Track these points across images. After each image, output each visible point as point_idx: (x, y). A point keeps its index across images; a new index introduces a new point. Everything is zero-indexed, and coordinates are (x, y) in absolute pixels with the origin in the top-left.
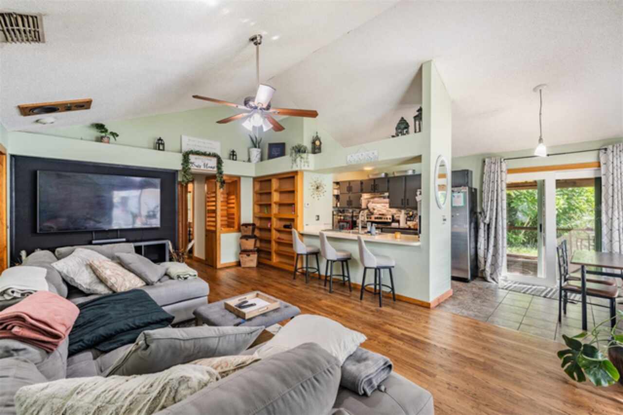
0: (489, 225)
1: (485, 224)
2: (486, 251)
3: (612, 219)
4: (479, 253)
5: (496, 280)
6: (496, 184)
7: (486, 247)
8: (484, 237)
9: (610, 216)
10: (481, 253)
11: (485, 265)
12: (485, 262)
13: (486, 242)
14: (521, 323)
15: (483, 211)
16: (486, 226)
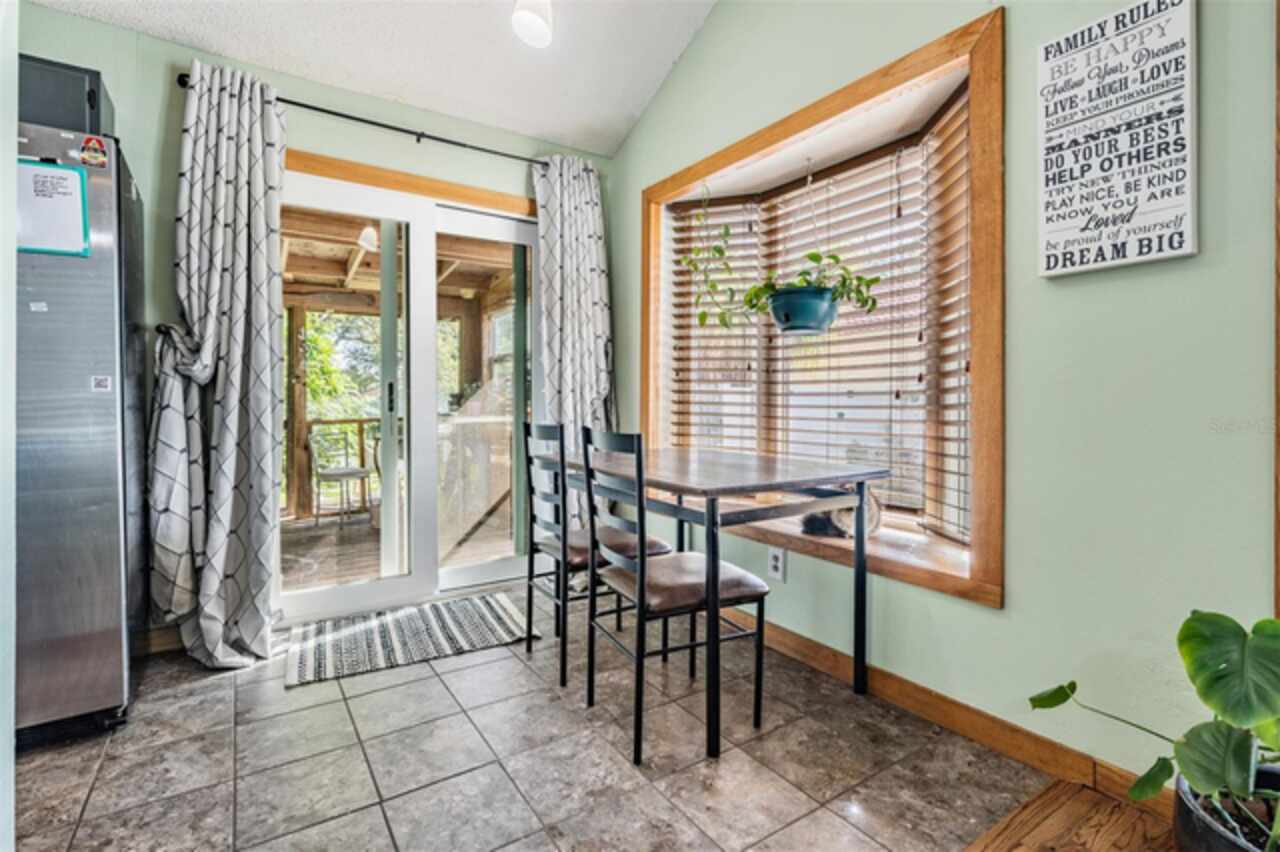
0: (208, 389)
1: (187, 380)
2: (199, 515)
3: (560, 361)
4: (159, 536)
5: (255, 648)
6: (244, 194)
7: (199, 498)
8: (188, 449)
9: (558, 356)
10: (172, 531)
11: (196, 590)
12: (197, 573)
13: (198, 470)
14: (381, 802)
15: (183, 317)
16: (195, 393)
